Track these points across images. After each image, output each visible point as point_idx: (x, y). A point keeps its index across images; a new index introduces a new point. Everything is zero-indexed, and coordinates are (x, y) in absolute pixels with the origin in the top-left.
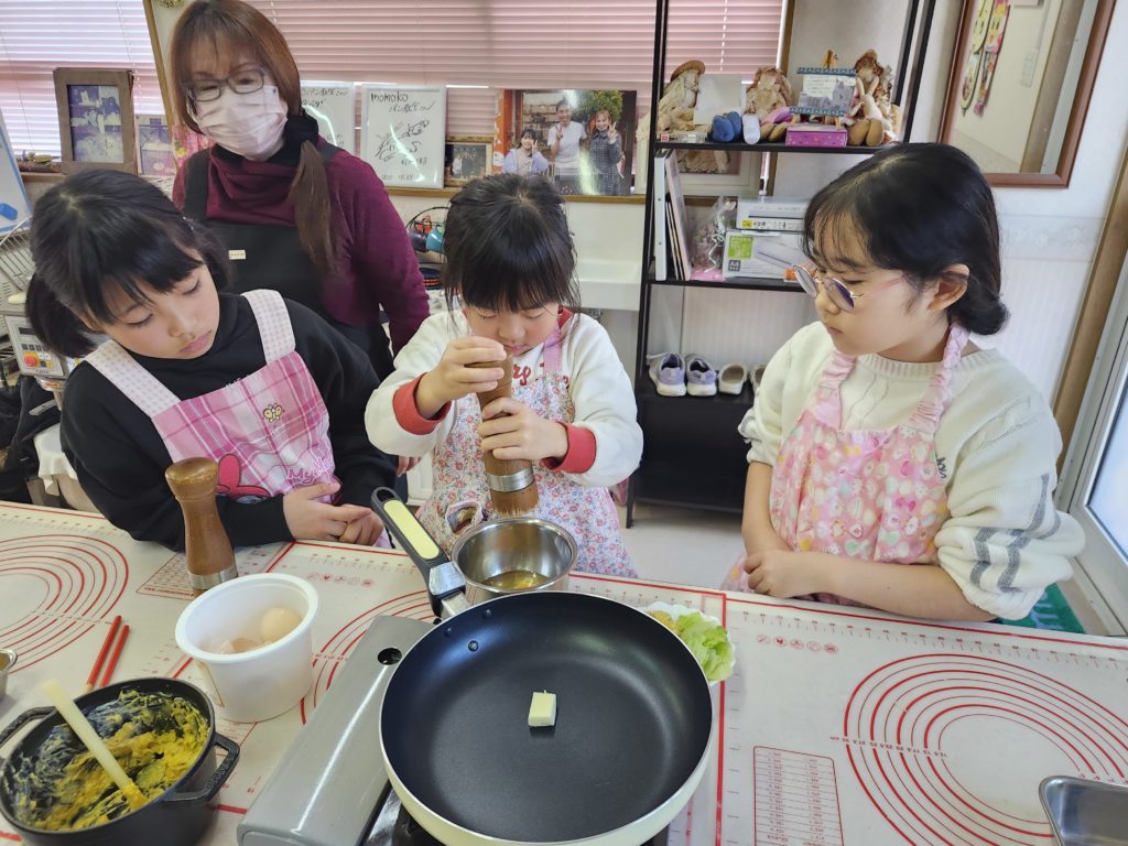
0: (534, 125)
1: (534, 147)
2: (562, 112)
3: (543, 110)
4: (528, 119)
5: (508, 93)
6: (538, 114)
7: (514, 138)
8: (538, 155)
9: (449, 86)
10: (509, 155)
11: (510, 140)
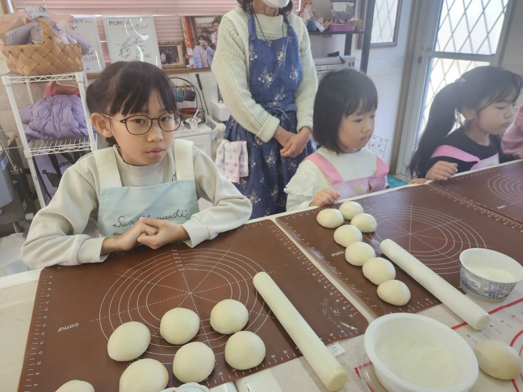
0: (204, 33)
1: (206, 44)
2: (215, 26)
3: (206, 25)
4: (200, 30)
5: (187, 18)
6: (205, 28)
7: (195, 40)
8: (209, 48)
9: (154, 15)
10: (195, 49)
11: (194, 42)
